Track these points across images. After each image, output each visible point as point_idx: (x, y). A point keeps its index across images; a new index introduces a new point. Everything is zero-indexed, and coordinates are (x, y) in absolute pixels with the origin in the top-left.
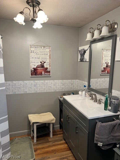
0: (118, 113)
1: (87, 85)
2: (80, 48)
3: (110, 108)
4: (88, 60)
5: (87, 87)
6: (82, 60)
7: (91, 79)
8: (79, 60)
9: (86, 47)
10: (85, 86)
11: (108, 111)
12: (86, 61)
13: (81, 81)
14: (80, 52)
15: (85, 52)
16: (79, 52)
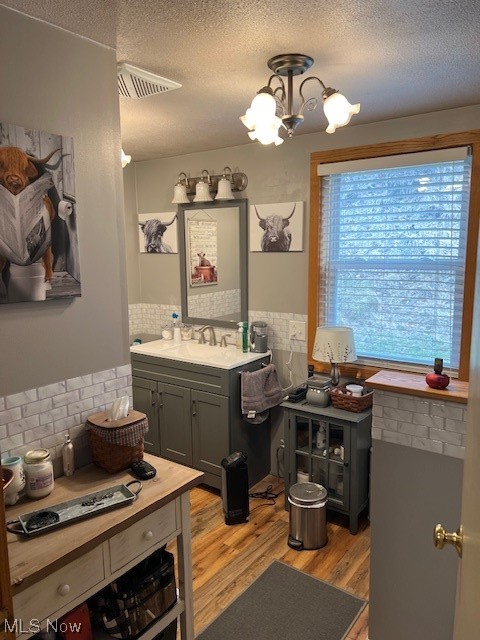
0: (269, 353)
1: (179, 313)
2: (143, 218)
3: (253, 346)
4: (175, 250)
5: (180, 318)
6: (153, 250)
7: (189, 298)
8: (143, 249)
9: (167, 217)
10: (175, 316)
11: (249, 354)
12: (169, 253)
13: (155, 306)
14: (143, 228)
15: (162, 229)
16: (140, 226)
